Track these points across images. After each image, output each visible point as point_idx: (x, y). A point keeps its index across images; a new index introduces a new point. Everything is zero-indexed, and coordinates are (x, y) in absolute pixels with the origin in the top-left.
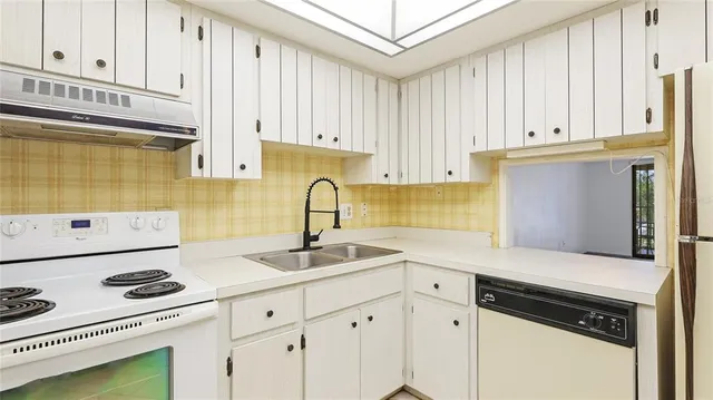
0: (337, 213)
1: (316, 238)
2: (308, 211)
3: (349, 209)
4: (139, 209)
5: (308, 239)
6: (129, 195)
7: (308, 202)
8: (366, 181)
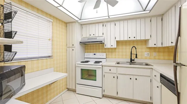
0: (136, 54)
1: (134, 60)
2: (131, 54)
3: (148, 54)
4: (102, 53)
5: (131, 60)
6: (101, 51)
7: (131, 52)
8: (150, 47)
